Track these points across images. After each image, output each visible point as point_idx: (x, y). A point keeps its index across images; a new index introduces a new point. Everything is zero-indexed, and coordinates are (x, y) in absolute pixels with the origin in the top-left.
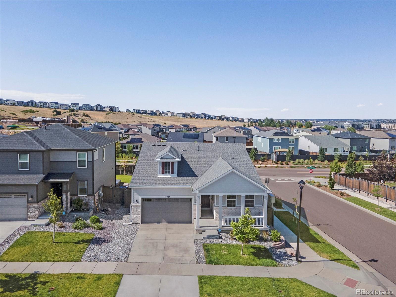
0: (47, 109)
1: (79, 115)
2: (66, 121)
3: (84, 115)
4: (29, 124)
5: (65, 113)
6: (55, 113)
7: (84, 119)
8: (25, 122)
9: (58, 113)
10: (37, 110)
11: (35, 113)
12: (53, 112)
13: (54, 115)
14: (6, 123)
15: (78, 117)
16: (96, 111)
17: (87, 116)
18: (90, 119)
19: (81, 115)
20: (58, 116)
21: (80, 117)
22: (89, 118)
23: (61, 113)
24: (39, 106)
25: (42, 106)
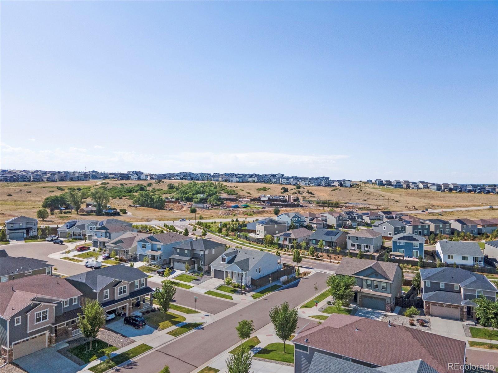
0: (279, 185)
1: (303, 192)
2: (287, 200)
3: (308, 192)
4: (257, 203)
5: (292, 190)
6: (283, 191)
7: (307, 197)
8: (255, 201)
9: (286, 190)
10: (269, 187)
11: (266, 190)
12: (281, 190)
13: (282, 193)
14: (242, 202)
15: (302, 194)
16: (324, 186)
17: (311, 193)
18: (313, 197)
19: (305, 193)
20: (285, 193)
21: (304, 195)
22: (312, 195)
23: (288, 190)
24: (273, 182)
25: (275, 182)
